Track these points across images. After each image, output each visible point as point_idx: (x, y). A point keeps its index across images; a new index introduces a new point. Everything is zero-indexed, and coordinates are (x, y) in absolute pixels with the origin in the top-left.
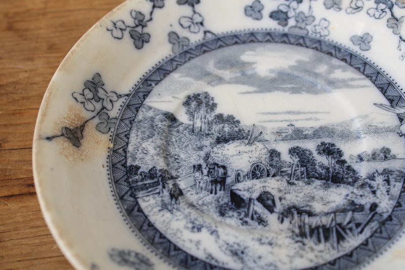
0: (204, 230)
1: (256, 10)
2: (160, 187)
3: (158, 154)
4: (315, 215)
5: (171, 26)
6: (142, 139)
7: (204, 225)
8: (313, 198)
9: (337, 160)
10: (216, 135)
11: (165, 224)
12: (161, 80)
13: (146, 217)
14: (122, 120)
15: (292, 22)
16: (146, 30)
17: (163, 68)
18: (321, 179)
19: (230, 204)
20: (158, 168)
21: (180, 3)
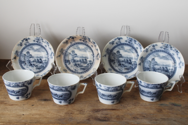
1: (35, 41)
2: (24, 63)
4: (38, 66)
5: (25, 43)
6: (22, 57)
7: (28, 67)
9: (41, 60)
12: (24, 50)
13: (23, 66)
14: (20, 55)
15: (39, 42)
16: (22, 44)
18: (39, 63)
19: (31, 65)
20: (24, 61)
21: (25, 41)
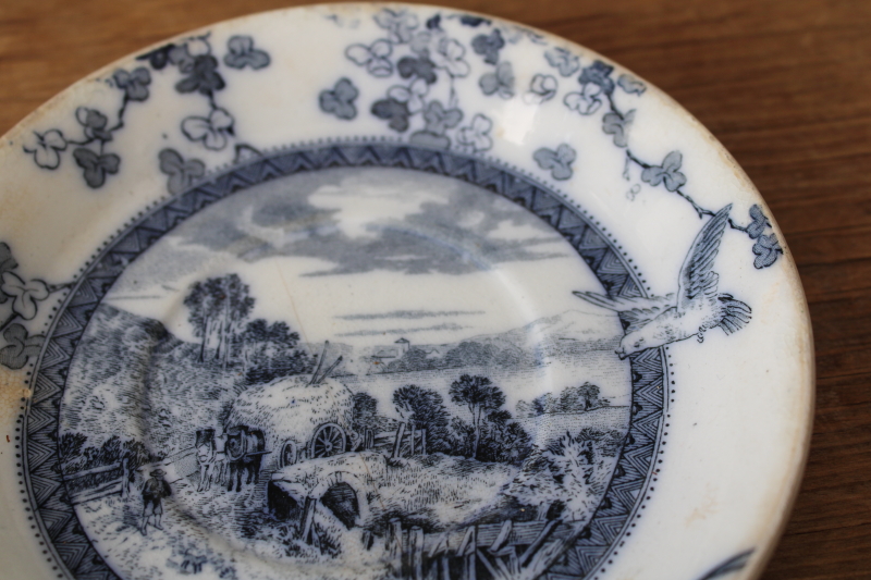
0: (207, 568)
1: (344, 98)
2: (124, 479)
3: (125, 410)
4: (439, 530)
5: (165, 136)
6: (95, 378)
7: (209, 557)
8: (437, 494)
9: (490, 411)
10: (248, 364)
11: (129, 558)
12: (142, 251)
13: (90, 543)
14: (54, 339)
15: (417, 123)
16: (110, 148)
17: (148, 225)
18: (456, 454)
19: (266, 510)
20: (124, 438)
21: (182, 88)
